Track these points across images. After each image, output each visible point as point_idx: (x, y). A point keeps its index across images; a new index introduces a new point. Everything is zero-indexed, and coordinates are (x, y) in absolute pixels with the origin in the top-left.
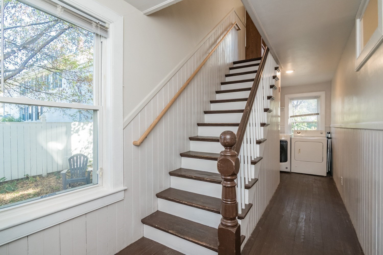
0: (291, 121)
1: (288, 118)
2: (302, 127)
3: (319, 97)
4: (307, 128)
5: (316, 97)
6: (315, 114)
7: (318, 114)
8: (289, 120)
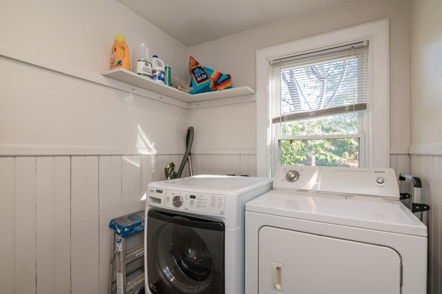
0: (276, 135)
1: (267, 126)
2: (323, 154)
3: (365, 44)
4: (332, 155)
5: (355, 46)
6: (352, 108)
7: (361, 107)
8: (269, 130)
